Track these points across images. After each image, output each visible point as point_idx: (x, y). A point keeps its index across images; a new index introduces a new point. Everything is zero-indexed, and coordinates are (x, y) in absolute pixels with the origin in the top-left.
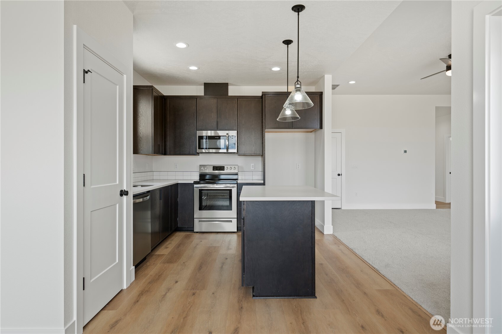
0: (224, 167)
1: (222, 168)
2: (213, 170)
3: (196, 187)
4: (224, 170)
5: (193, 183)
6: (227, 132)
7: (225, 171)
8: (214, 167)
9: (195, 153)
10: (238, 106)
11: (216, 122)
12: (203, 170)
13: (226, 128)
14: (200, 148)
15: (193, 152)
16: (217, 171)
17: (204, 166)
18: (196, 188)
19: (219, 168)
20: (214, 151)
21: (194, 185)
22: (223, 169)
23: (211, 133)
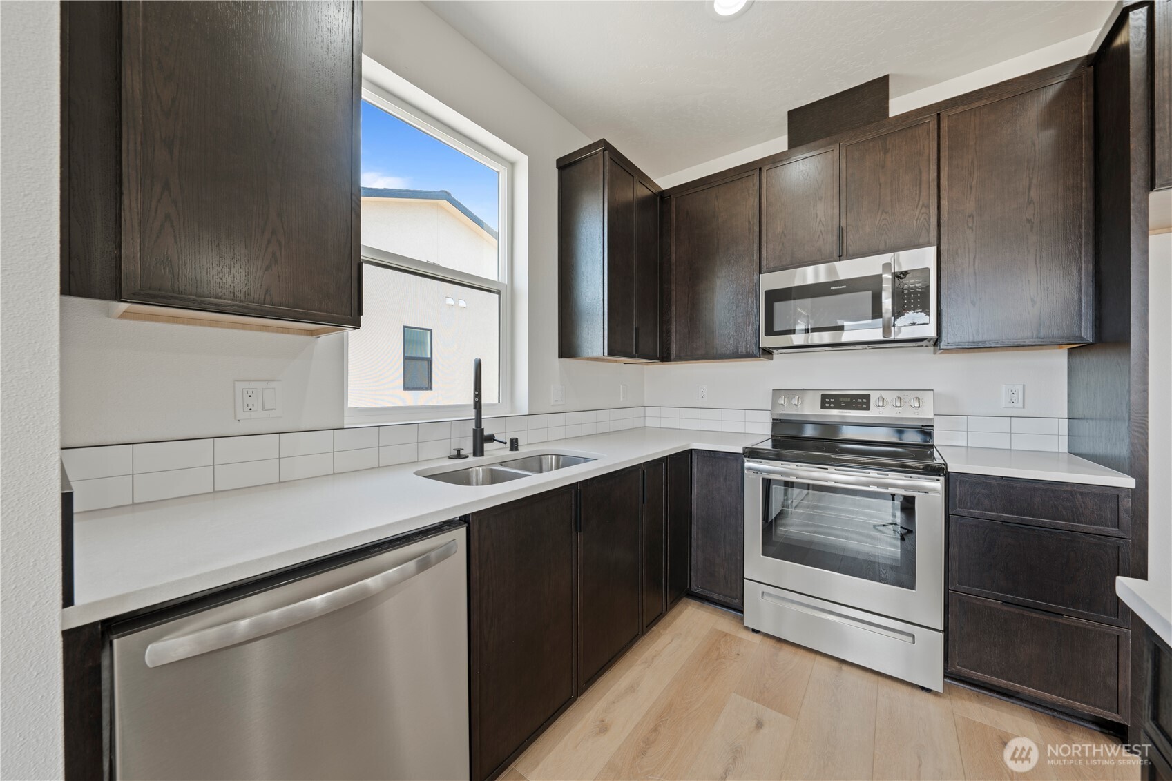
0: (868, 397)
1: (860, 401)
2: (822, 408)
3: (750, 469)
4: (868, 408)
5: (741, 452)
6: (887, 258)
7: (874, 413)
8: (824, 397)
9: (753, 349)
10: (939, 144)
11: (836, 233)
12: (786, 405)
13: (882, 246)
14: (770, 331)
15: (747, 348)
16: (835, 412)
17: (789, 393)
18: (752, 472)
19: (849, 400)
20: (826, 337)
21: (745, 459)
22: (863, 403)
23: (816, 274)
